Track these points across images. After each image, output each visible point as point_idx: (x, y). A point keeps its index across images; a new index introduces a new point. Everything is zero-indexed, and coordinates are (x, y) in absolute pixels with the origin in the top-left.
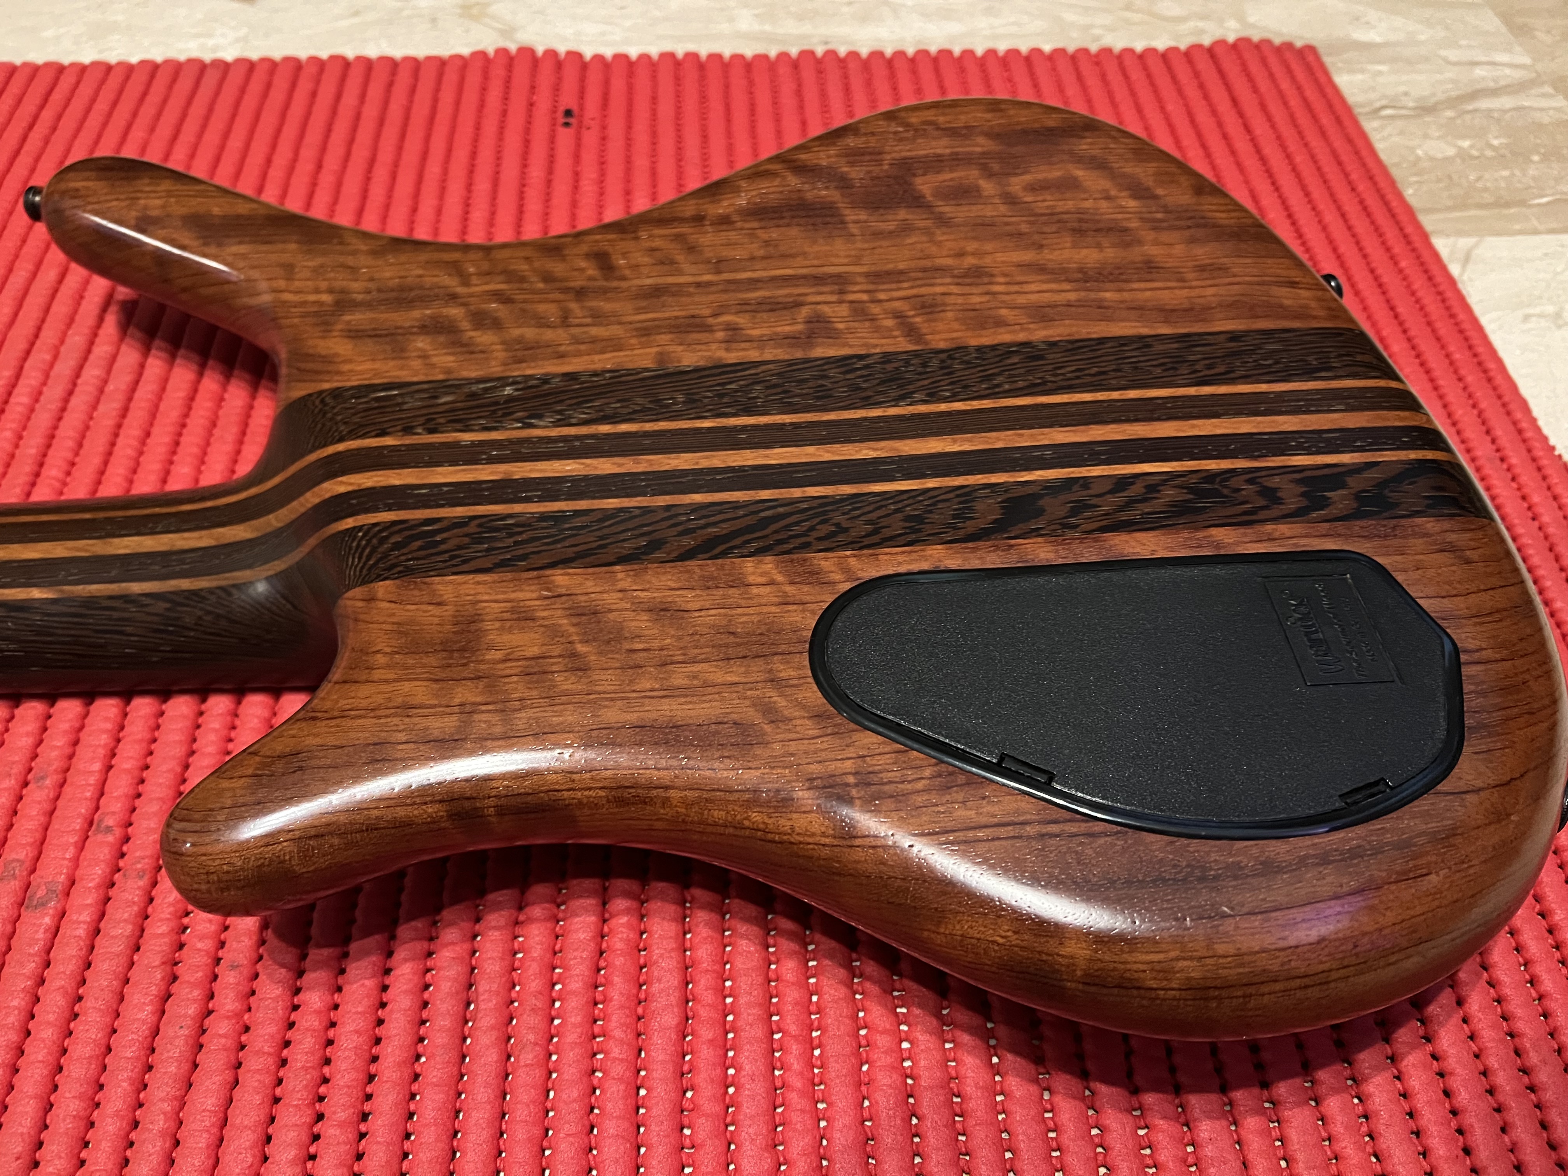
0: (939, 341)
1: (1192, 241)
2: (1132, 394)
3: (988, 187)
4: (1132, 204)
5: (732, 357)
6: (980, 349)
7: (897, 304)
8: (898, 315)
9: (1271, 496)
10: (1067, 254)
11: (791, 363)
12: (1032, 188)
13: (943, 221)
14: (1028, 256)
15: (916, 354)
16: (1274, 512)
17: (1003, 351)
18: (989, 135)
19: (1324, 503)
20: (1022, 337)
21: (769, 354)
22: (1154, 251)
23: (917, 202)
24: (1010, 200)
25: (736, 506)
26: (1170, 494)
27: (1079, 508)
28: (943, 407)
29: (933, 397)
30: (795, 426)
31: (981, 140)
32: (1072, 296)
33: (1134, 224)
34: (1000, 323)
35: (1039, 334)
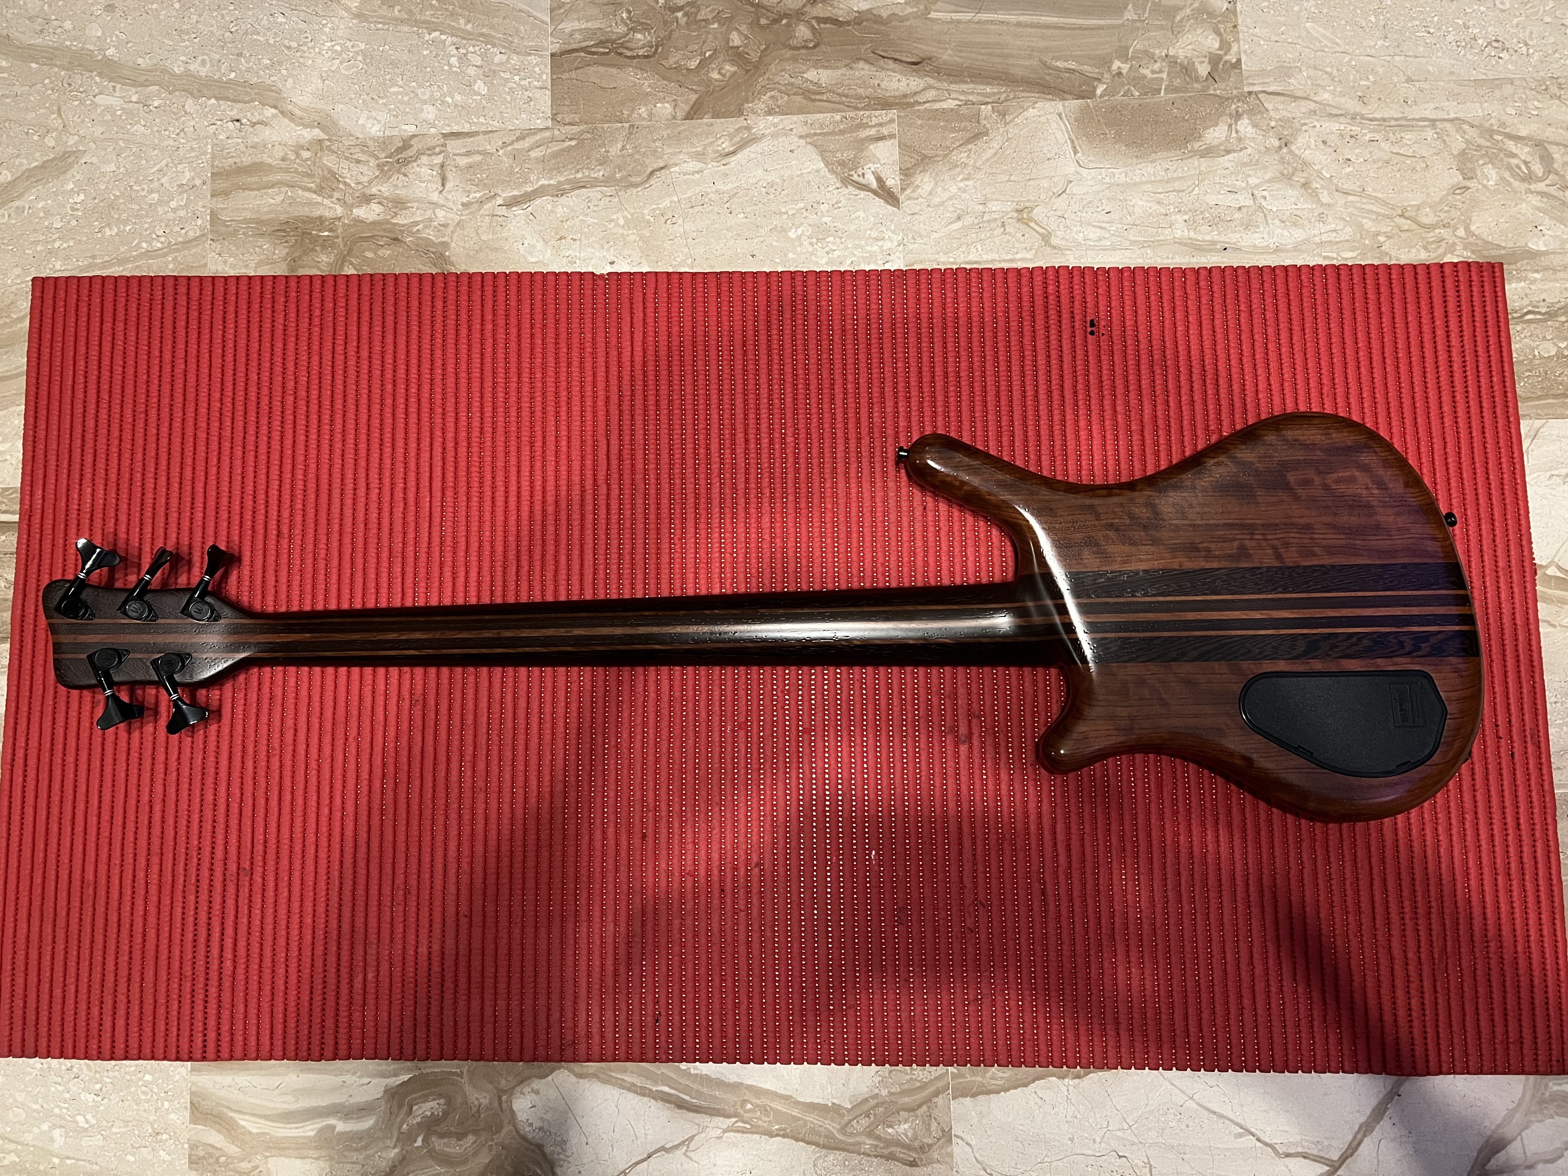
0: (1289, 562)
1: (1398, 514)
2: (1360, 594)
3: (1317, 480)
4: (1376, 492)
5: (1208, 566)
6: (1305, 567)
7: (1276, 542)
8: (1274, 548)
9: (1401, 644)
10: (1345, 518)
11: (1231, 569)
12: (1337, 481)
13: (1297, 498)
14: (1329, 519)
15: (1280, 568)
16: (1401, 652)
17: (1313, 569)
18: (1321, 450)
19: (1420, 648)
20: (1322, 562)
21: (1224, 564)
22: (1382, 519)
23: (1287, 487)
24: (1326, 487)
25: (1211, 637)
26: (1366, 642)
27: (1333, 647)
28: (1288, 596)
29: (1286, 591)
30: (1233, 601)
31: (1318, 453)
32: (1343, 542)
33: (1375, 504)
34: (1314, 555)
35: (1328, 561)
